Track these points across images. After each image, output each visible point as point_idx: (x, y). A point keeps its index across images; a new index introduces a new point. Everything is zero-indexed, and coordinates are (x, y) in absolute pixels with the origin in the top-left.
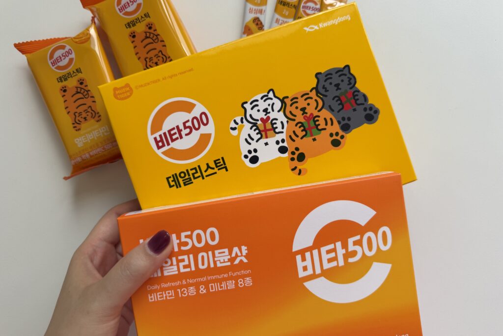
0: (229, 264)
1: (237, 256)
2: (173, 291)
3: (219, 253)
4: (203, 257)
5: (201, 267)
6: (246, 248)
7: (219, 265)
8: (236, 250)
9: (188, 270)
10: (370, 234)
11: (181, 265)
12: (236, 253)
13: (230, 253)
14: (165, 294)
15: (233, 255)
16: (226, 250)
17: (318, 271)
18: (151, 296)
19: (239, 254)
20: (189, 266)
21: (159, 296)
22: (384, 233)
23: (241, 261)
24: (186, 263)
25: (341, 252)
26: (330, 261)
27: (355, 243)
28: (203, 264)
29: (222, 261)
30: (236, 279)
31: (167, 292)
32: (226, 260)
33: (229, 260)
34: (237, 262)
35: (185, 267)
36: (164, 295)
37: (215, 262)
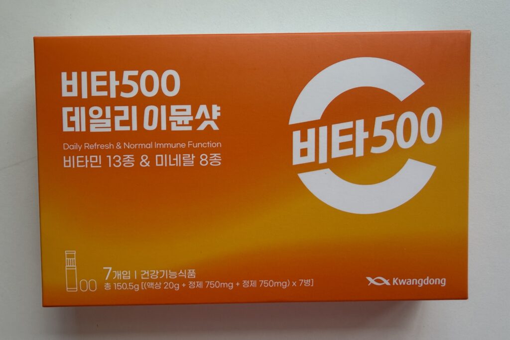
0: (190, 128)
1: (203, 118)
2: (100, 156)
3: (177, 110)
4: (151, 112)
5: (146, 126)
6: (219, 108)
7: (174, 128)
8: (203, 109)
9: (127, 128)
10: (411, 115)
11: (118, 119)
12: (203, 114)
13: (194, 113)
14: (89, 159)
15: (198, 116)
16: (188, 108)
17: (323, 159)
18: (67, 159)
19: (207, 116)
20: (128, 123)
21: (78, 162)
22: (432, 118)
23: (209, 127)
24: (126, 117)
25: (361, 135)
26: (343, 146)
27: (385, 125)
28: (150, 123)
29: (180, 123)
30: (198, 152)
31: (91, 157)
32: (187, 122)
33: (191, 123)
34: (202, 127)
35: (123, 123)
36: (87, 161)
37: (169, 123)
